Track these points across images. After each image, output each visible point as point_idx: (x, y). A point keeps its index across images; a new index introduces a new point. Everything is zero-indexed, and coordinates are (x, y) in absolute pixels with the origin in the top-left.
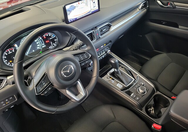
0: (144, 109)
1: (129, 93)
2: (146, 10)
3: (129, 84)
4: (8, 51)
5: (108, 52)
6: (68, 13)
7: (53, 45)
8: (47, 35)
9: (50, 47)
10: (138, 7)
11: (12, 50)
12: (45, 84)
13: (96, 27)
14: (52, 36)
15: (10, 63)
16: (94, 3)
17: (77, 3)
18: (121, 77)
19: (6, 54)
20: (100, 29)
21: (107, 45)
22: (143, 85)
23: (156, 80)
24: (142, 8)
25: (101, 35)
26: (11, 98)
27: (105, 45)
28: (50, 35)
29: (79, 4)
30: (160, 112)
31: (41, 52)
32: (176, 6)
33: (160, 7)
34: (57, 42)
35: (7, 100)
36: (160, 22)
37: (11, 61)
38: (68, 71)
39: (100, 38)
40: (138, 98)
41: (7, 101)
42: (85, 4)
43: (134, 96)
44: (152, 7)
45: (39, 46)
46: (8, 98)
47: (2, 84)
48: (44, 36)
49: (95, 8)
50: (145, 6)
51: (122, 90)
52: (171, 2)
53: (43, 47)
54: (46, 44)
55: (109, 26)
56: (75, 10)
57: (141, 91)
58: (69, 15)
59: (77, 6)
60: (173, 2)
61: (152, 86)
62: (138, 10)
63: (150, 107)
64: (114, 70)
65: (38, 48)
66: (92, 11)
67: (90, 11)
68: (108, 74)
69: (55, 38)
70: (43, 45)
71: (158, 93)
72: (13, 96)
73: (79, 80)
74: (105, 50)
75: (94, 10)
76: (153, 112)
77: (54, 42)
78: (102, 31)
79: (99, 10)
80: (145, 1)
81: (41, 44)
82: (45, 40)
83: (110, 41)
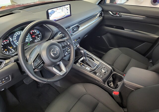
0: (106, 83)
1: (95, 73)
2: (102, 18)
3: (94, 67)
4: (4, 42)
5: (78, 46)
6: (50, 15)
7: (38, 39)
8: (33, 32)
9: (35, 41)
10: (96, 15)
11: (7, 41)
12: (39, 61)
13: (69, 27)
14: (37, 32)
15: (5, 51)
16: (67, 10)
17: (56, 9)
18: (89, 63)
19: (3, 44)
20: (72, 28)
21: (77, 41)
22: (105, 67)
23: (113, 65)
24: (100, 16)
25: (73, 33)
26: (7, 78)
27: (76, 40)
28: (35, 32)
29: (57, 9)
30: (117, 85)
31: (29, 44)
32: (121, 15)
33: (111, 16)
34: (40, 37)
35: (4, 79)
36: (112, 26)
37: (6, 50)
38: (55, 53)
39: (72, 35)
40: (101, 76)
41: (4, 81)
42: (61, 10)
43: (99, 75)
44: (106, 16)
45: (27, 40)
46: (4, 78)
47: (1, 65)
48: (31, 32)
49: (68, 13)
50: (101, 15)
51: (90, 72)
52: (118, 13)
53: (30, 40)
54: (32, 38)
55: (78, 27)
56: (54, 13)
57: (103, 71)
58: (50, 17)
59: (56, 11)
60: (120, 12)
61: (111, 68)
62: (97, 17)
63: (111, 83)
64: (84, 58)
65: (27, 41)
66: (66, 15)
67: (65, 15)
68: (79, 61)
69: (39, 34)
70: (30, 39)
71: (115, 72)
72: (8, 77)
73: (61, 61)
74: (75, 45)
75: (67, 15)
76: (113, 85)
77: (38, 37)
78: (73, 30)
79: (70, 15)
80: (101, 11)
81: (29, 38)
82: (32, 35)
83: (79, 38)
